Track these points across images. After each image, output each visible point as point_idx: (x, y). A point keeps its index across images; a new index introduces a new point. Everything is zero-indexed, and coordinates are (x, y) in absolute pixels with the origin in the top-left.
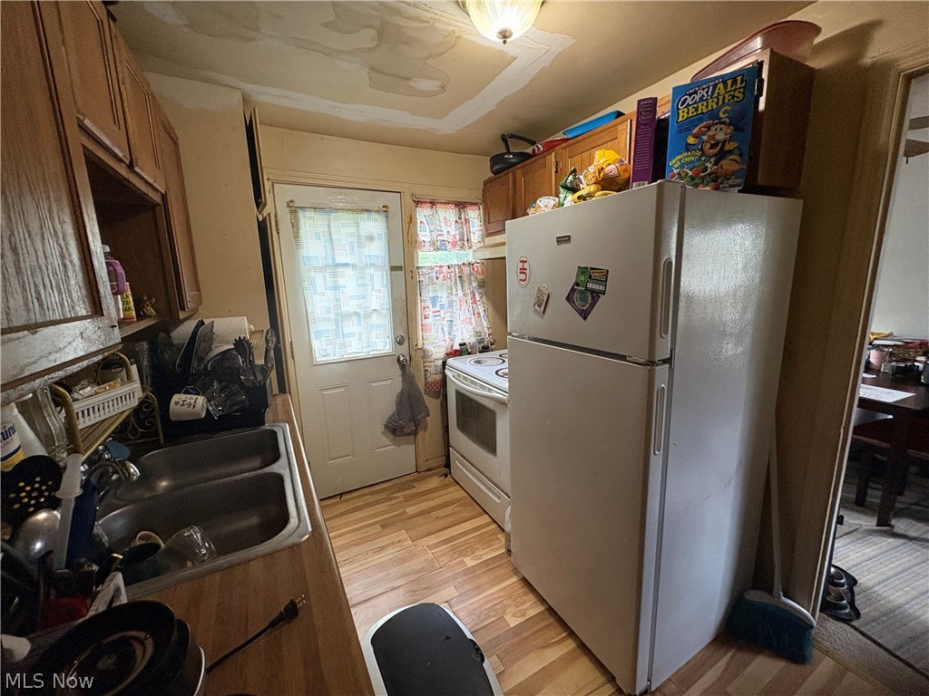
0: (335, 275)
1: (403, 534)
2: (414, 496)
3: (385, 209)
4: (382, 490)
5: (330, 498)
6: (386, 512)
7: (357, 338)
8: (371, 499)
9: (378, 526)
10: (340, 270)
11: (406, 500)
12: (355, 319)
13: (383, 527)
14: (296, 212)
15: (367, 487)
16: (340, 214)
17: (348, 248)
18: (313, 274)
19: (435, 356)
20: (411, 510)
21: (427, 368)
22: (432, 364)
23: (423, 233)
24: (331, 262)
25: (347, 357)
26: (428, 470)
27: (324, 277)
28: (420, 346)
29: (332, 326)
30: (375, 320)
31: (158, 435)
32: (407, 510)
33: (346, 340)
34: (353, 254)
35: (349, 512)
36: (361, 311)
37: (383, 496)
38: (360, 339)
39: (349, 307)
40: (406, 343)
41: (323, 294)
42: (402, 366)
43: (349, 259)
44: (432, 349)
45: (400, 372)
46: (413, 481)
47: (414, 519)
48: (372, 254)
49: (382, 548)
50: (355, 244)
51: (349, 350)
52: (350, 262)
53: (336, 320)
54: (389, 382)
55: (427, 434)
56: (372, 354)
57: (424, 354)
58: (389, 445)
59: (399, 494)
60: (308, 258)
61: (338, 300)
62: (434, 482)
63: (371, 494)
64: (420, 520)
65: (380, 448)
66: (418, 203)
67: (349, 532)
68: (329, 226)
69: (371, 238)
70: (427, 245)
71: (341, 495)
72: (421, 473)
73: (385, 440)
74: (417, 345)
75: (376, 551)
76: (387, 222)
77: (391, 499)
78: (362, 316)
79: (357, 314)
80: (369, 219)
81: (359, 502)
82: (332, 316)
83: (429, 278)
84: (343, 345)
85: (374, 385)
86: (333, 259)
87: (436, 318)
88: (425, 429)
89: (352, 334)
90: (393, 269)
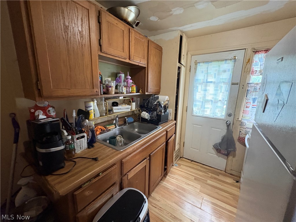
0: (206, 86)
1: (199, 186)
2: (215, 178)
3: (234, 58)
4: (205, 168)
5: (189, 160)
6: (200, 176)
7: (210, 110)
8: (199, 168)
9: (194, 178)
10: (208, 84)
11: (211, 177)
12: (210, 103)
13: (195, 179)
14: (197, 64)
15: (202, 164)
16: (213, 63)
17: (213, 76)
18: (198, 85)
19: (247, 126)
20: (209, 182)
21: (241, 130)
22: (244, 130)
23: (256, 67)
24: (205, 81)
25: (204, 116)
26: (231, 174)
27: (202, 86)
28: (240, 119)
29: (200, 104)
30: (219, 104)
31: (140, 119)
32: (208, 181)
33: (205, 109)
34: (215, 77)
35: (190, 167)
36: (213, 100)
37: (204, 170)
38: (211, 110)
39: (209, 98)
40: (232, 117)
41: (200, 92)
42: (228, 126)
43: (213, 80)
44: (246, 123)
45: (226, 128)
46: (220, 173)
47: (208, 186)
48: (223, 78)
49: (189, 184)
50: (217, 74)
51: (206, 113)
52: (213, 81)
53: (202, 102)
54: (220, 130)
55: (234, 159)
56: (215, 117)
57: (241, 124)
58: (214, 154)
59: (210, 174)
60: (197, 80)
61: (205, 95)
62: (230, 180)
63: (201, 167)
64: (210, 187)
65: (210, 153)
66: (256, 52)
67: (185, 172)
68: (207, 68)
69: (225, 71)
70: (258, 72)
71: (192, 161)
72: (226, 173)
73: (214, 152)
74: (238, 119)
75: (186, 183)
76: (235, 64)
77: (206, 173)
78: (213, 102)
79: (212, 101)
80: (225, 63)
81: (195, 167)
82: (201, 100)
83: (255, 89)
84: (204, 111)
85: (213, 129)
86: (207, 80)
87: (253, 108)
88: (234, 156)
89: (208, 108)
90: (233, 84)
